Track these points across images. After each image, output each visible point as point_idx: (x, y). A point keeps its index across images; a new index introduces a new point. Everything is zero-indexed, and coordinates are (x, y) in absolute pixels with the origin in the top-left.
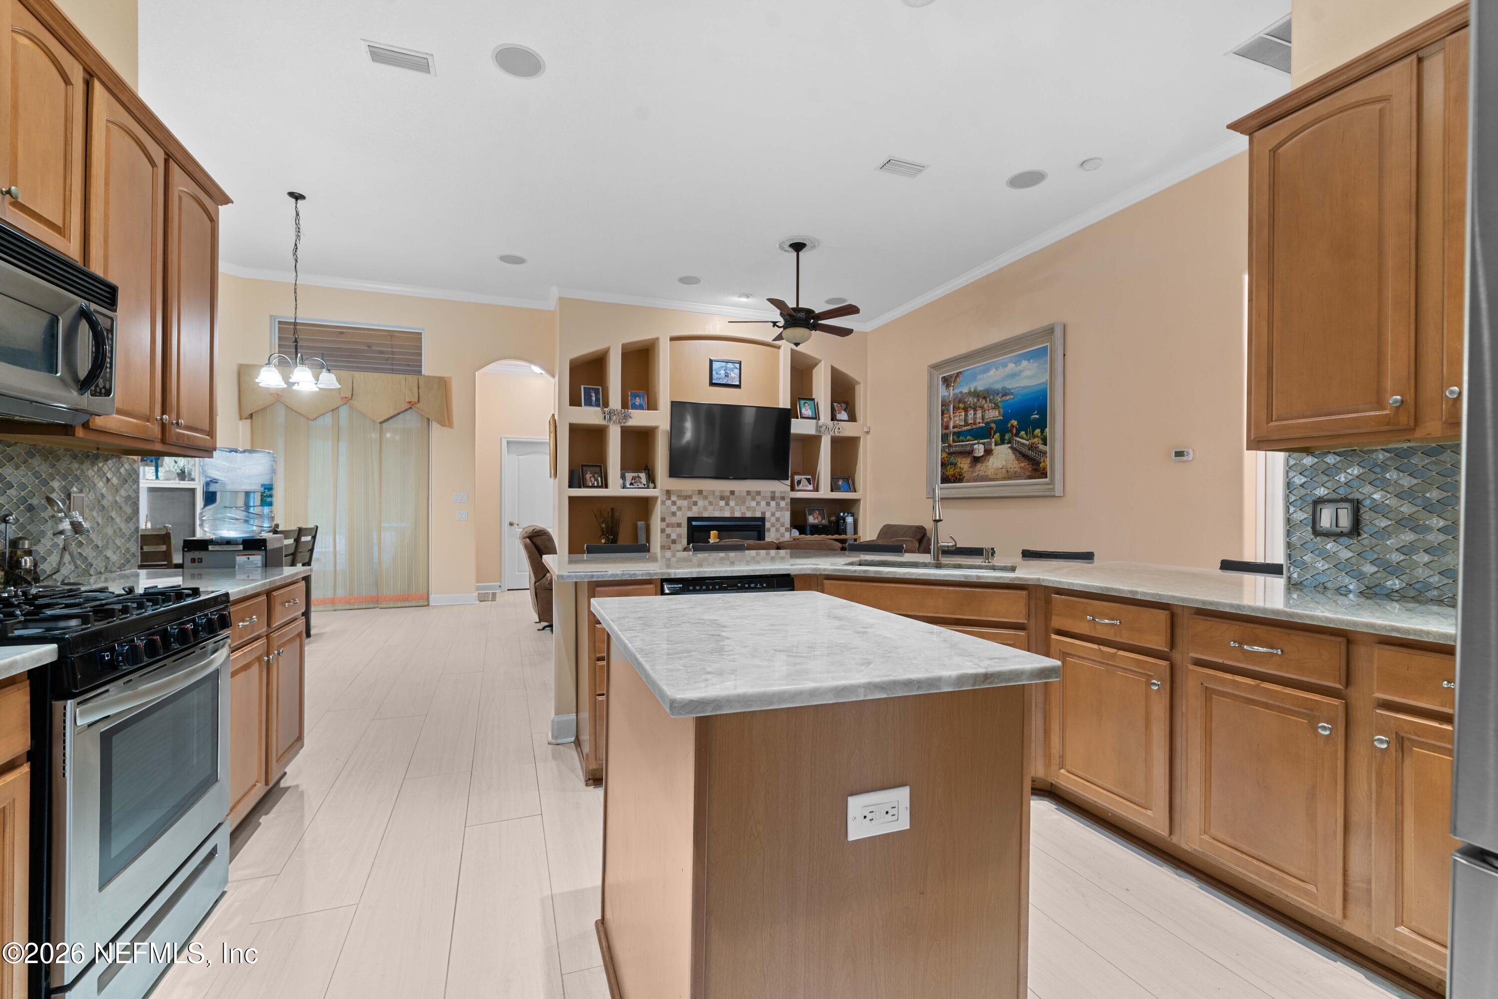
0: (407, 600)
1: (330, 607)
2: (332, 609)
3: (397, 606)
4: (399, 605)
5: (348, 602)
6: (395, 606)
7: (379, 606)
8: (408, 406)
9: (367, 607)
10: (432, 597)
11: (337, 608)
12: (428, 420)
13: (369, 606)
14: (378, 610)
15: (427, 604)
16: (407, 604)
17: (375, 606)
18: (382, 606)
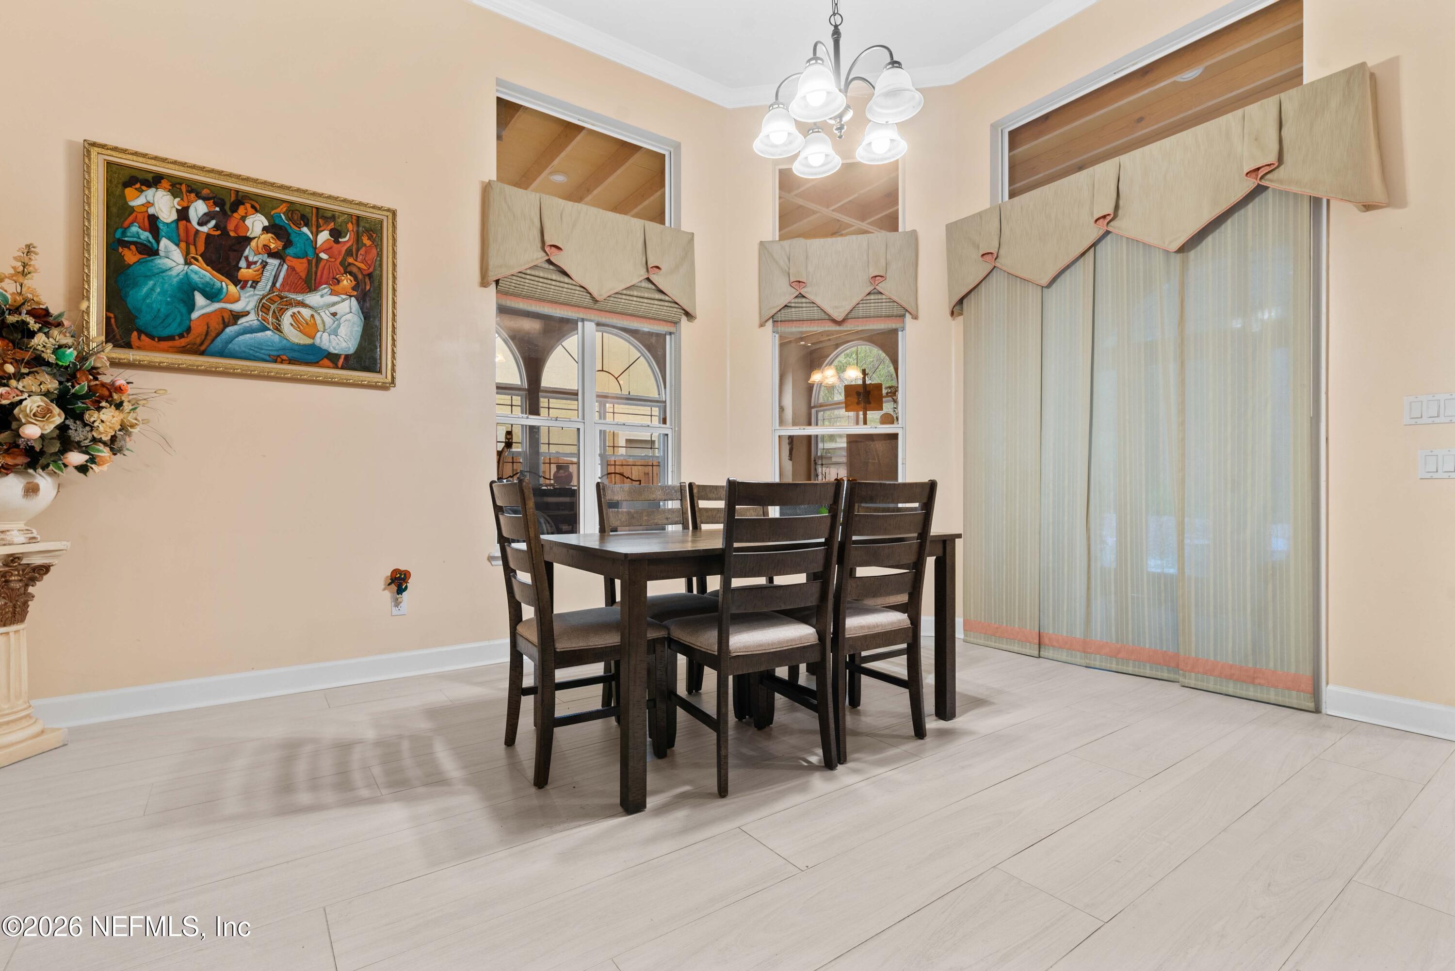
0: (1253, 683)
1: (1079, 658)
2: (1083, 662)
3: (1224, 690)
4: (1231, 691)
5: (1115, 654)
6: (1218, 688)
7: (1181, 679)
8: (1250, 184)
9: (1154, 674)
10: (1330, 692)
11: (1092, 663)
12: (1316, 202)
13: (1159, 675)
14: (1175, 689)
15: (1311, 705)
16: (1251, 694)
17: (1172, 676)
18: (1186, 682)
